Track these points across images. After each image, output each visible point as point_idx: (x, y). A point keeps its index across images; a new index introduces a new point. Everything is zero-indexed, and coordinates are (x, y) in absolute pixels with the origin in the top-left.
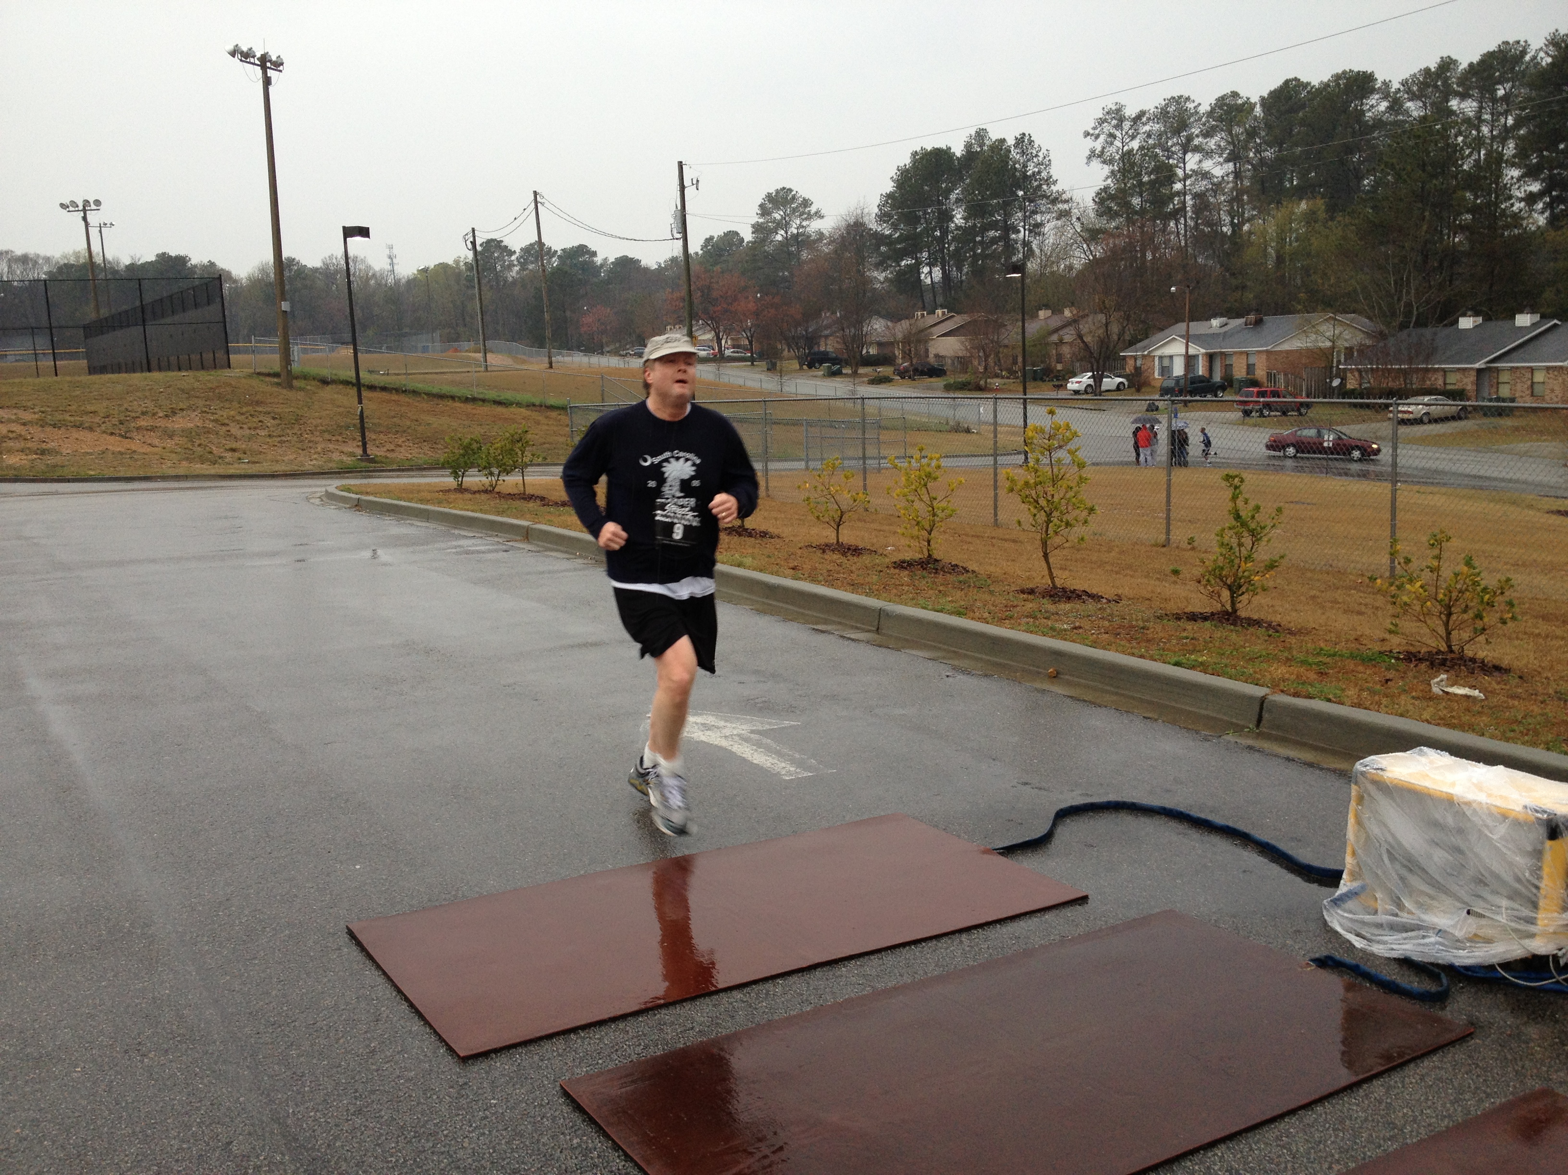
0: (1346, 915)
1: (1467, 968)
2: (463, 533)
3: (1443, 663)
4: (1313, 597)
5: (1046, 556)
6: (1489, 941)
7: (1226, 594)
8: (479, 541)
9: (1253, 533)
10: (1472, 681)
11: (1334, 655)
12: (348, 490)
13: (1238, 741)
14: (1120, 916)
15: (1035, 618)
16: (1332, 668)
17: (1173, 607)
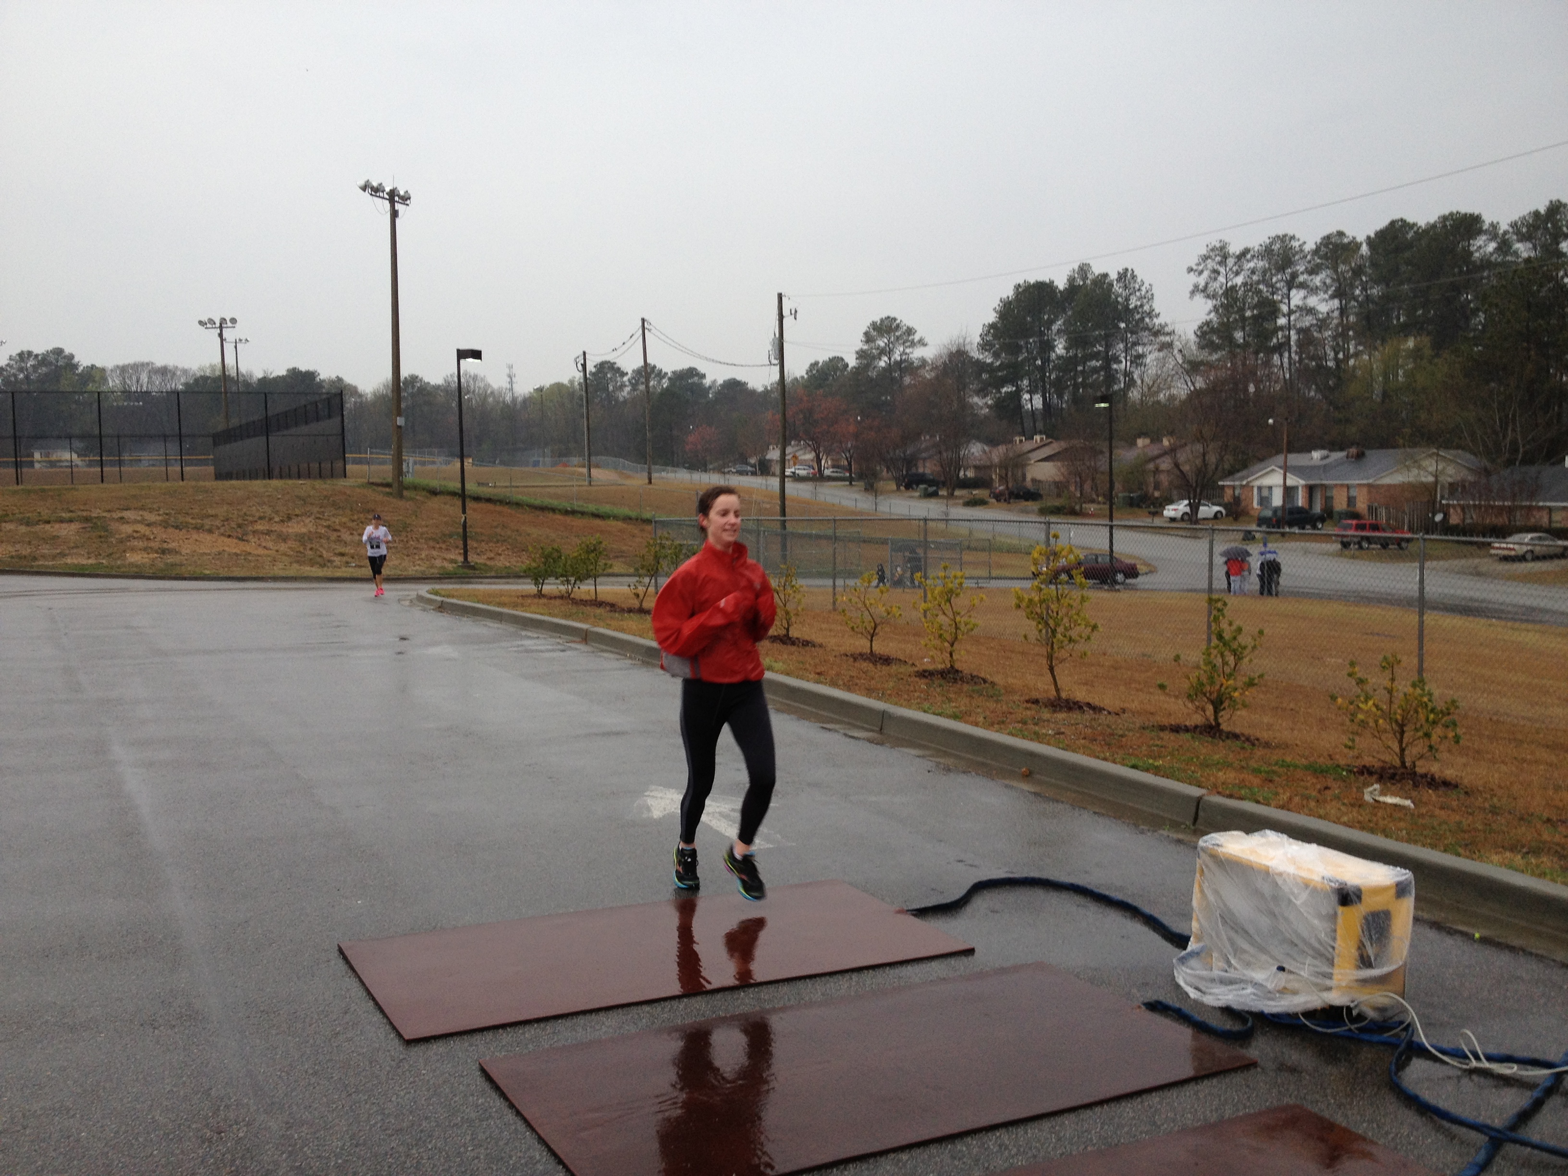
0: (1188, 971)
1: (1274, 1015)
2: (529, 634)
3: (1392, 777)
5: (1051, 669)
6: (1295, 993)
7: (1210, 708)
8: (541, 642)
9: (1234, 652)
11: (1290, 766)
12: (436, 593)
15: (1025, 724)
16: (1279, 777)
17: (1165, 721)
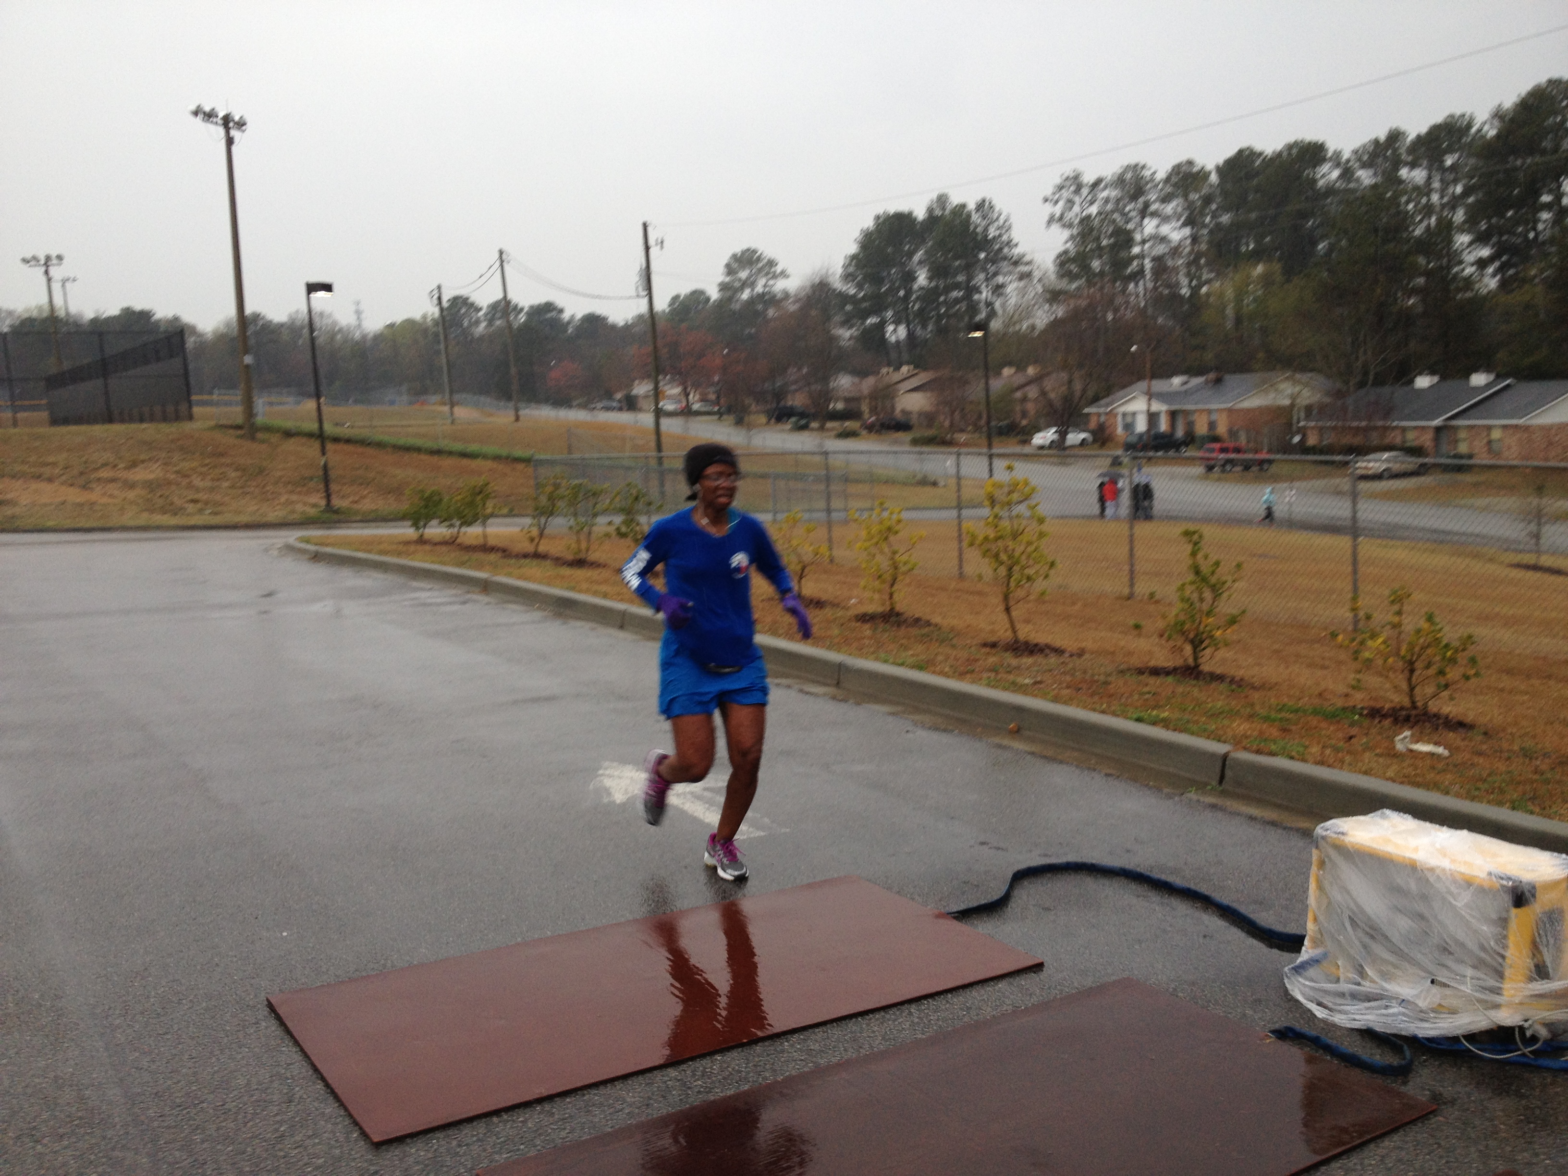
0: (1307, 983)
1: (1430, 1040)
2: (419, 585)
3: (1407, 719)
4: (1277, 652)
5: (1008, 610)
6: (1453, 1012)
7: (1188, 649)
8: (436, 593)
9: (1214, 588)
10: (1436, 738)
11: (1297, 711)
12: (307, 541)
13: (1202, 799)
14: (1076, 984)
15: (997, 672)
16: (1296, 724)
17: (1135, 661)
